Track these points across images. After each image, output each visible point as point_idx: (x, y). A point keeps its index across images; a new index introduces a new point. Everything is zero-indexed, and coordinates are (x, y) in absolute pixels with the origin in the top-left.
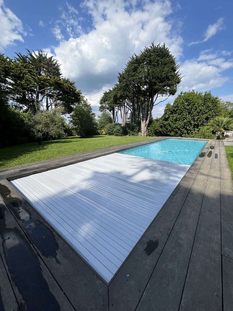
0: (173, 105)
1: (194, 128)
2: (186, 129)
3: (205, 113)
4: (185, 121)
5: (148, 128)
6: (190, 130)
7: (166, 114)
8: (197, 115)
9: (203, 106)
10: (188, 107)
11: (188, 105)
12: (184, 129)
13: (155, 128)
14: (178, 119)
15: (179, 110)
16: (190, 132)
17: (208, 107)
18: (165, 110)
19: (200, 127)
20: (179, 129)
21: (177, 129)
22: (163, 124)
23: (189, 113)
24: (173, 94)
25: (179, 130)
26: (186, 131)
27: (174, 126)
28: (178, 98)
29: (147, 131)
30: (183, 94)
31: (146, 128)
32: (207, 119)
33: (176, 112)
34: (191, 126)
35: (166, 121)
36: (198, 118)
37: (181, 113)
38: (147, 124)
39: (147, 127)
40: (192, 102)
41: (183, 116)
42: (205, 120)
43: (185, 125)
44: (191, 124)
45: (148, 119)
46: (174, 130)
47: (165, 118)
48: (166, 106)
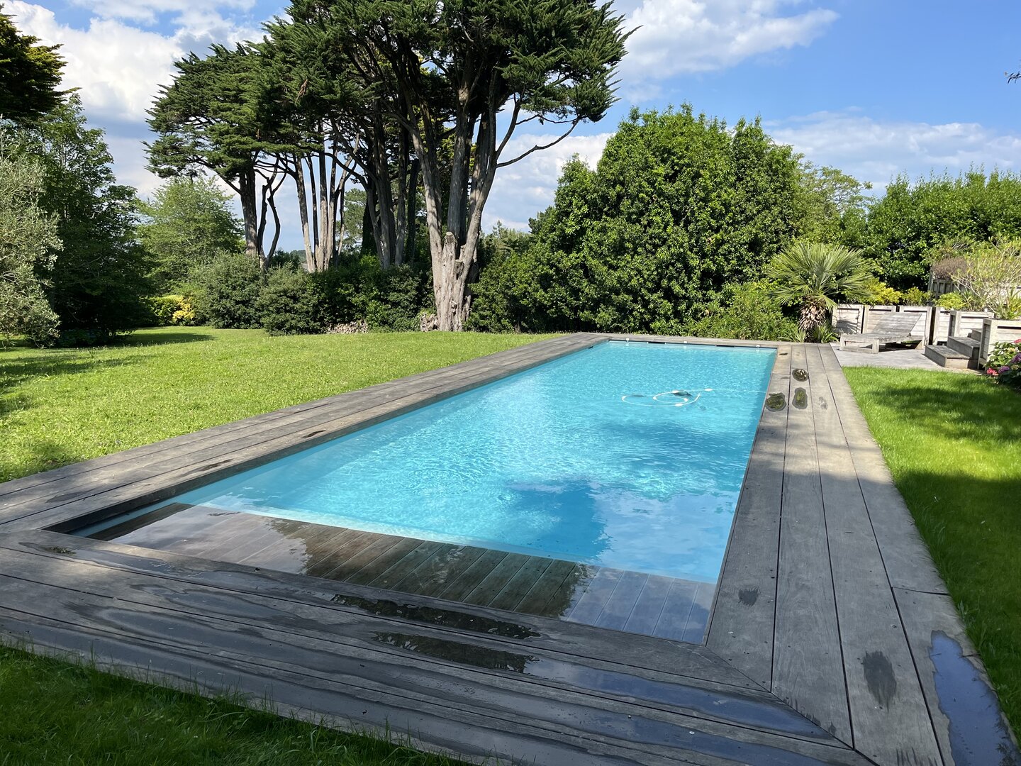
0: (600, 171)
1: (701, 288)
2: (669, 294)
3: (748, 220)
4: (663, 254)
5: (473, 287)
6: (684, 297)
7: (567, 214)
8: (711, 228)
9: (733, 185)
10: (669, 189)
11: (670, 178)
12: (660, 294)
13: (508, 288)
14: (628, 245)
15: (630, 196)
16: (688, 307)
17: (756, 191)
18: (561, 195)
19: (728, 286)
20: (634, 293)
21: (628, 292)
22: (552, 266)
23: (677, 216)
24: (596, 117)
25: (635, 301)
26: (667, 305)
27: (611, 279)
28: (618, 138)
29: (465, 301)
30: (640, 123)
31: (459, 286)
32: (755, 245)
33: (616, 206)
34: (690, 279)
35: (568, 251)
36: (720, 243)
37: (641, 214)
38: (467, 267)
39: (467, 281)
40: (688, 165)
41: (650, 231)
42: (749, 250)
43: (661, 276)
44: (689, 270)
45: (471, 237)
46: (613, 296)
47: (563, 236)
48: (562, 175)
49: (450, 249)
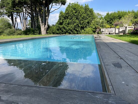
0: (65, 12)
7: (61, 19)
8: (82, 20)
11: (76, 13)
19: (84, 29)
30: (71, 5)
34: (79, 28)
35: (61, 25)
37: (71, 18)
38: (46, 28)
41: (73, 21)
42: (87, 23)
43: (75, 28)
45: (47, 24)
48: (60, 13)
49: (43, 26)
